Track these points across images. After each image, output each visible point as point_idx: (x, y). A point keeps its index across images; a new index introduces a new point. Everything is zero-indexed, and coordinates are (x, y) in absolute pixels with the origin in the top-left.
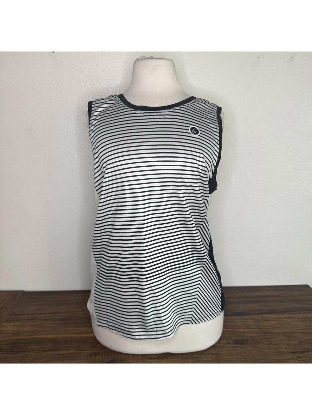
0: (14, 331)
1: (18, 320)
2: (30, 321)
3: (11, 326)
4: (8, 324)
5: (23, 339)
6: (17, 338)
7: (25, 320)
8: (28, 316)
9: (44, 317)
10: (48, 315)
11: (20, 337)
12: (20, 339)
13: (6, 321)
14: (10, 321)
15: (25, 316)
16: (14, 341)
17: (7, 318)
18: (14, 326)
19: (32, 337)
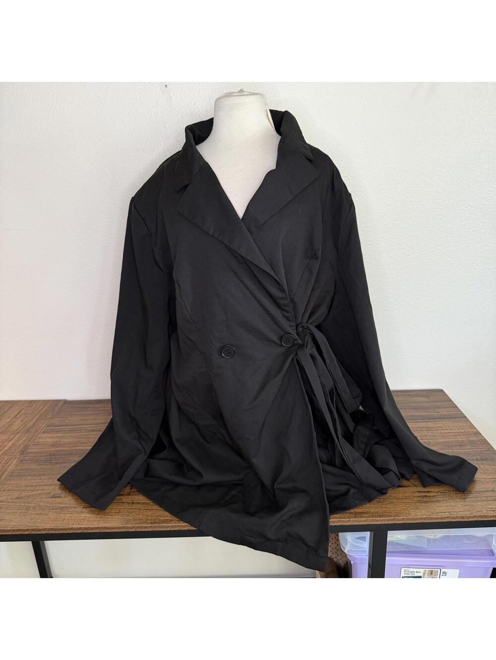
0: (53, 442)
1: (57, 431)
2: (72, 432)
3: (49, 438)
4: (46, 436)
5: (63, 450)
6: (57, 449)
7: (65, 431)
8: (71, 427)
9: (89, 428)
10: (94, 426)
11: (59, 449)
12: (60, 450)
13: (44, 432)
14: (48, 432)
15: (67, 427)
16: (53, 453)
17: (45, 430)
18: (53, 438)
19: (75, 448)
